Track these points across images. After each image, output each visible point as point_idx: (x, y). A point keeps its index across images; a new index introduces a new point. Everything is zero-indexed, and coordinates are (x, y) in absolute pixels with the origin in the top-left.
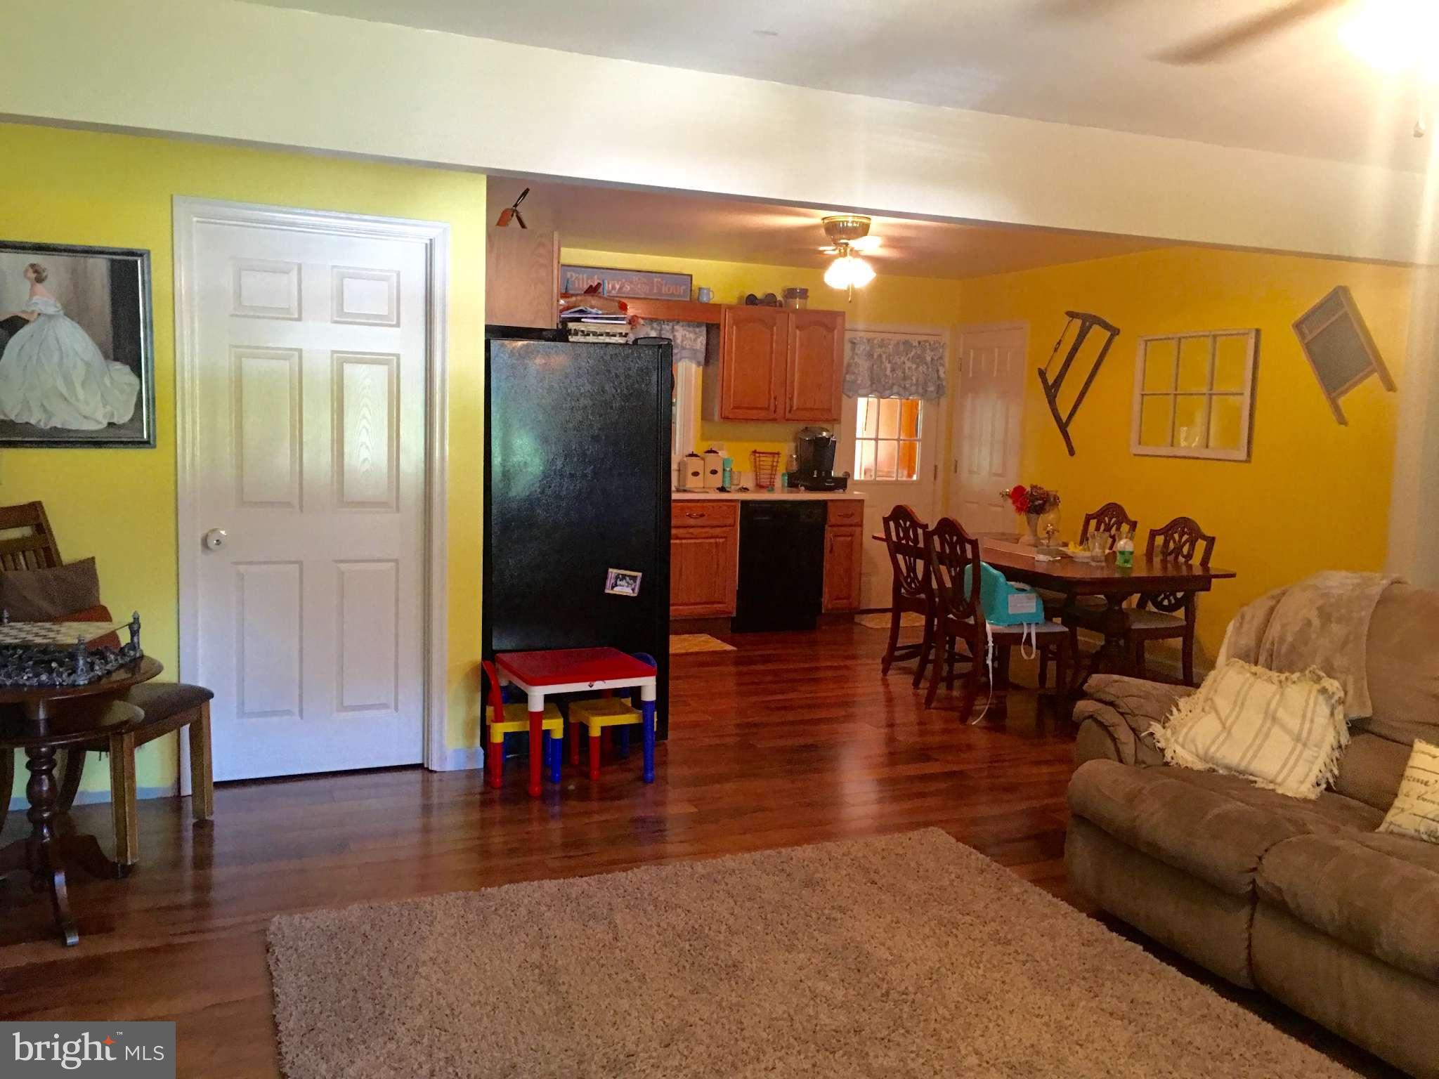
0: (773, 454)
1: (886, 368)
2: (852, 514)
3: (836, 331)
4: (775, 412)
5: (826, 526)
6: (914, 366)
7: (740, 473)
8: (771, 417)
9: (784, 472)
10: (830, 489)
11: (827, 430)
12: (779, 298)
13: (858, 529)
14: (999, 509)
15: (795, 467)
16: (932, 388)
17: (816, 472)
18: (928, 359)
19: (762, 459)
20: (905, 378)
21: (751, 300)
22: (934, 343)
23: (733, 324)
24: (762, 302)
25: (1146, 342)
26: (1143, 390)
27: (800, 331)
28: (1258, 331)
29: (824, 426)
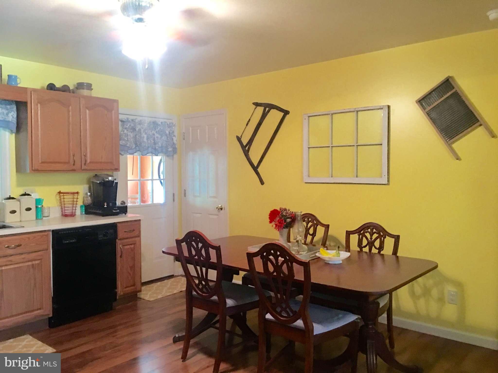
0: (73, 193)
1: (144, 137)
2: (134, 230)
3: (113, 112)
4: (74, 164)
5: (117, 240)
6: (159, 136)
7: (49, 208)
8: (71, 169)
9: (82, 204)
10: (116, 214)
11: (111, 176)
12: (71, 88)
13: (137, 239)
14: (215, 217)
15: (89, 201)
16: (170, 149)
17: (106, 204)
18: (167, 132)
19: (65, 197)
20: (155, 144)
21: (51, 87)
22: (170, 124)
23: (38, 102)
24: (58, 90)
25: (309, 117)
26: (309, 145)
27: (89, 110)
28: (389, 107)
29: (110, 173)
